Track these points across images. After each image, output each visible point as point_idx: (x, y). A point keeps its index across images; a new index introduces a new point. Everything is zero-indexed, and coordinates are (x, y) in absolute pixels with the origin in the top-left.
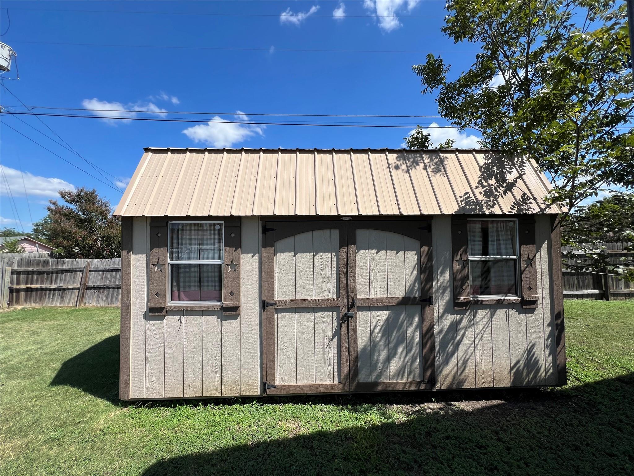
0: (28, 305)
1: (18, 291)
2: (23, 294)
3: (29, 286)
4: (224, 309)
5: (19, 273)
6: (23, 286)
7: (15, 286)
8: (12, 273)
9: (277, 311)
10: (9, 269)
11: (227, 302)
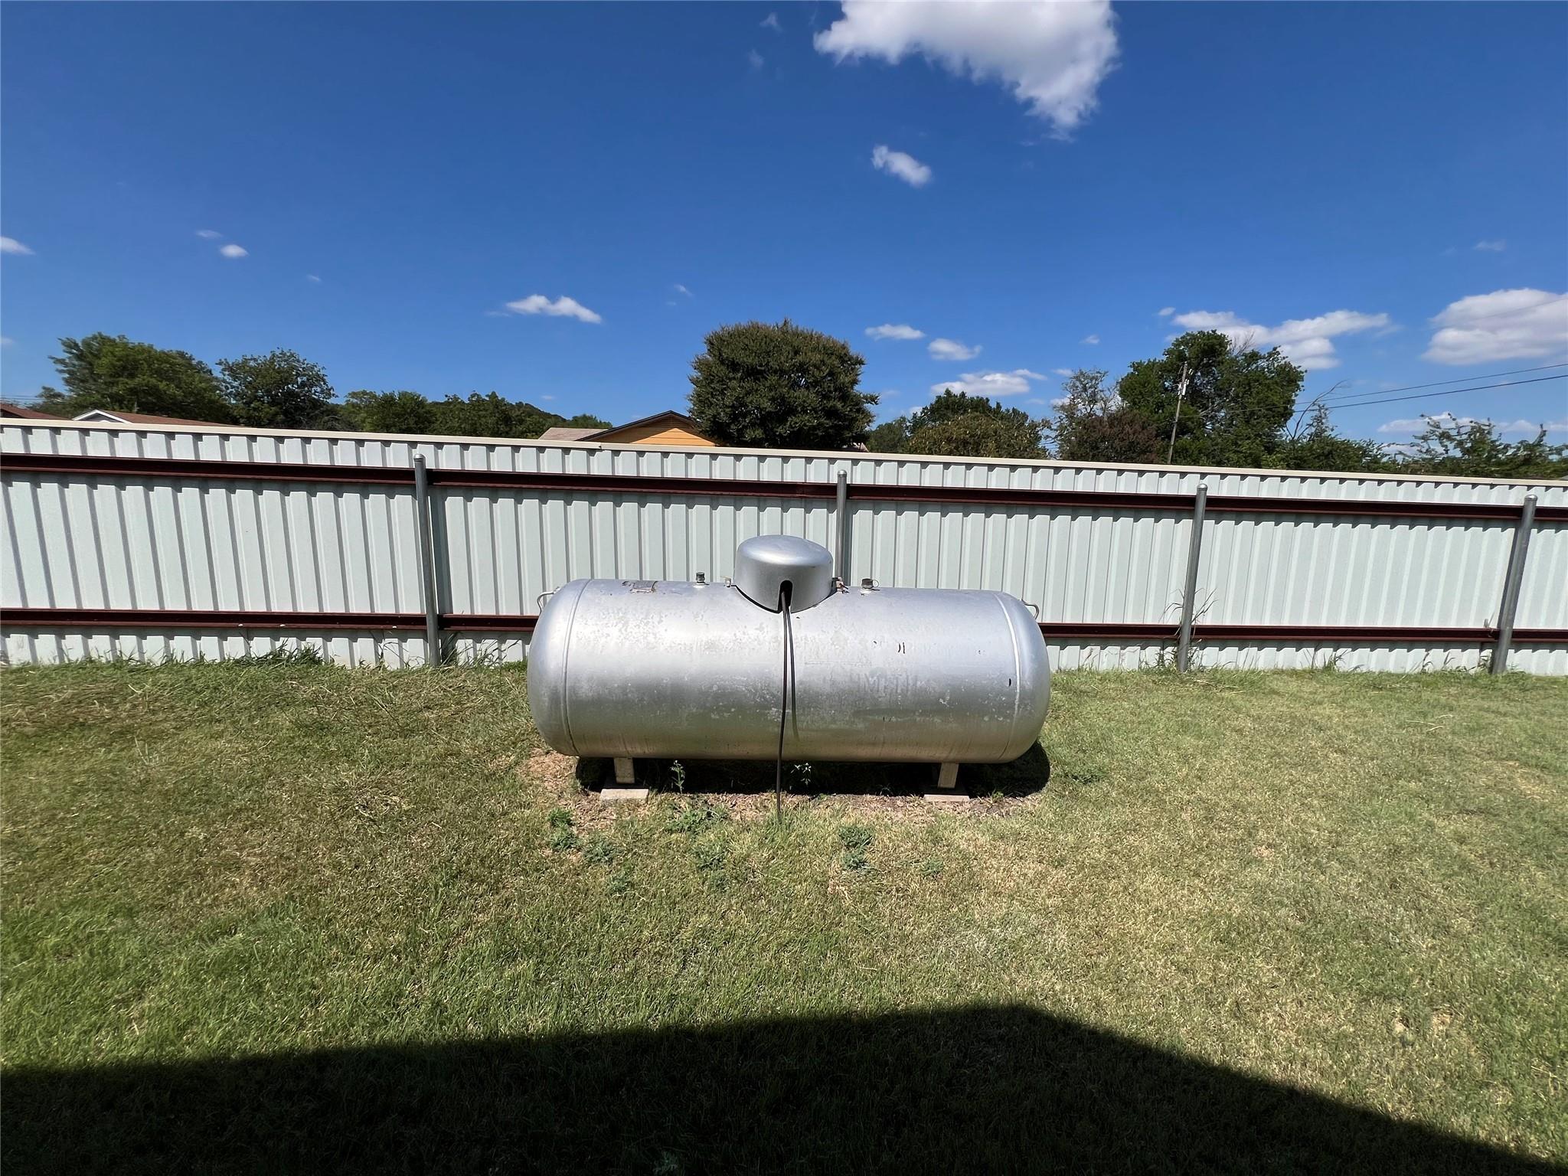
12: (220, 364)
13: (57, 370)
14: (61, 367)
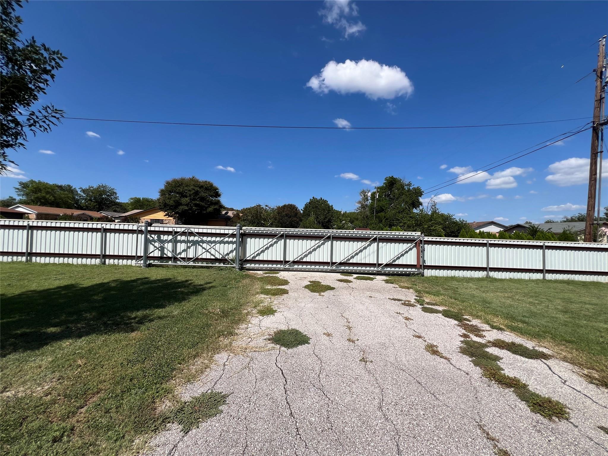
12: (80, 189)
13: (16, 191)
14: (17, 190)
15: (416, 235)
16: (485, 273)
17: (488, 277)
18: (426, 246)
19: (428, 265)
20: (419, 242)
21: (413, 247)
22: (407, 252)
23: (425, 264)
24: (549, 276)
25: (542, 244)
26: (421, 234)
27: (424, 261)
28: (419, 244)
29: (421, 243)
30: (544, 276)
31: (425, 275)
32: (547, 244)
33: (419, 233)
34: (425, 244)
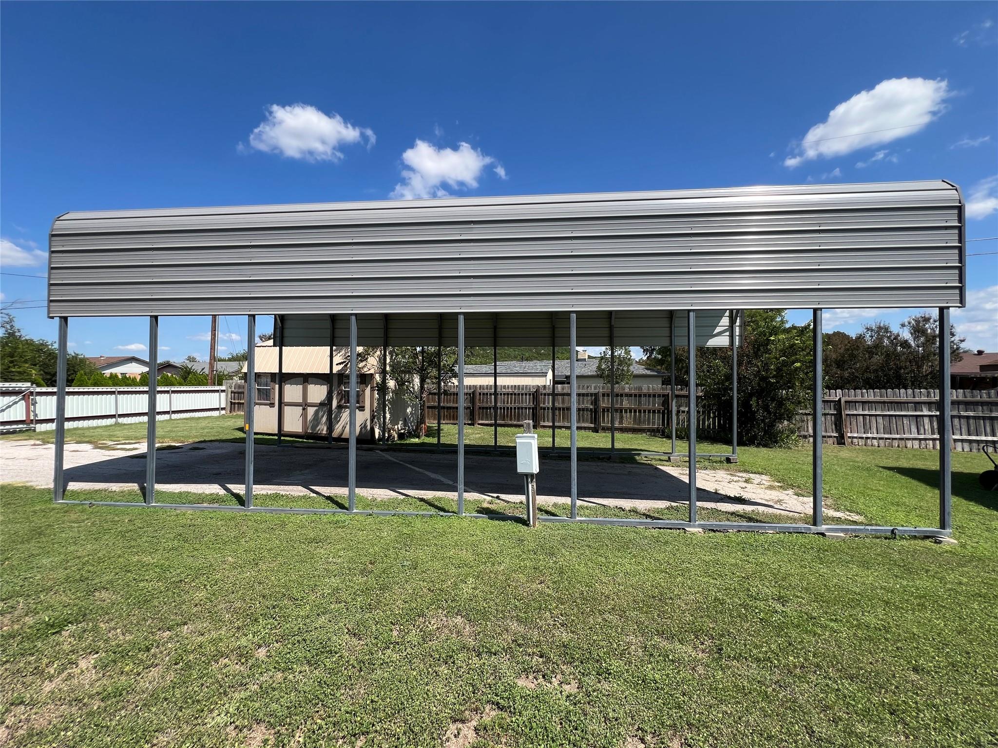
0: (239, 413)
1: (235, 403)
2: (236, 405)
3: (239, 401)
4: (271, 404)
5: (235, 393)
6: (237, 401)
7: (233, 401)
8: (232, 393)
9: (285, 405)
10: (230, 390)
11: (272, 402)
15: (24, 386)
16: (114, 420)
17: (117, 424)
18: (38, 398)
19: (42, 418)
20: (29, 394)
21: (20, 400)
22: (9, 407)
23: (37, 419)
24: (174, 416)
25: (168, 389)
26: (32, 385)
27: (36, 415)
28: (27, 396)
29: (32, 395)
30: (171, 417)
31: (38, 430)
32: (173, 389)
33: (29, 384)
34: (36, 396)
